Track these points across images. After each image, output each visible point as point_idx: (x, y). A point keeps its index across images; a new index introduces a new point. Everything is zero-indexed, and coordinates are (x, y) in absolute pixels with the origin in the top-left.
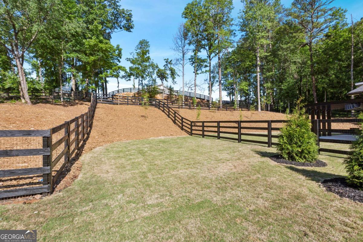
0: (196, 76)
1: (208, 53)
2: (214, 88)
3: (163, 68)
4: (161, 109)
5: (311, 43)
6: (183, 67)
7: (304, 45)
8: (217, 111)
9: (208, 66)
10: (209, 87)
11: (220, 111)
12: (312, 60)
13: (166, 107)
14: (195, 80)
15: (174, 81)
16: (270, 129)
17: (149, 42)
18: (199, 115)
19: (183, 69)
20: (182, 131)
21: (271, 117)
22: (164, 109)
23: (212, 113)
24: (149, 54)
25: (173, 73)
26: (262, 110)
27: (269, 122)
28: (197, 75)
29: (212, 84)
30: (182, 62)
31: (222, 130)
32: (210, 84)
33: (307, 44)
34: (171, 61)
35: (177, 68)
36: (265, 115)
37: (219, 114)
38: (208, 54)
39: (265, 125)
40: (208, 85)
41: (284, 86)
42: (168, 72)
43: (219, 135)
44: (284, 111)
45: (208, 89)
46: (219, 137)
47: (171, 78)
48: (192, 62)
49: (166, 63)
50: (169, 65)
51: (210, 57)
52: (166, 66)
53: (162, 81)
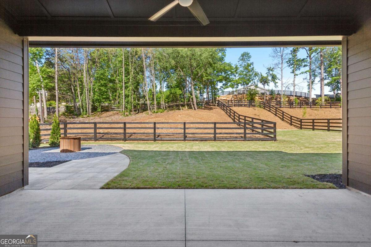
0: (295, 78)
1: (308, 52)
2: (314, 86)
3: (266, 75)
4: (267, 110)
6: (282, 70)
8: (320, 109)
9: (308, 66)
10: (309, 85)
11: (323, 109)
13: (271, 107)
14: (294, 81)
15: (276, 85)
17: (249, 53)
18: (305, 113)
19: (282, 72)
20: (291, 126)
22: (270, 109)
23: (316, 111)
24: (253, 65)
25: (274, 78)
28: (296, 76)
29: (312, 82)
30: (280, 66)
31: (331, 125)
32: (311, 82)
34: (273, 69)
35: (277, 72)
37: (323, 112)
38: (308, 54)
40: (307, 84)
42: (270, 78)
45: (307, 87)
46: (329, 130)
47: (273, 82)
48: (289, 64)
49: (268, 71)
50: (271, 72)
51: (310, 56)
52: (268, 73)
53: (264, 85)
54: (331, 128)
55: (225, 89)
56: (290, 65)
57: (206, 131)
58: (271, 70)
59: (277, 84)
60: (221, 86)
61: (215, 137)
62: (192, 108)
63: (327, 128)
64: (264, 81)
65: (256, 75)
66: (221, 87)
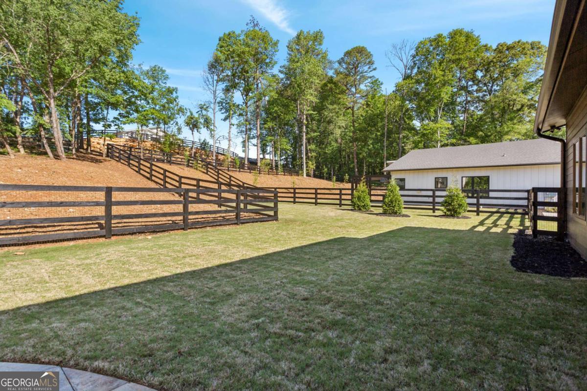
0: (230, 128)
3: (196, 115)
4: (201, 171)
5: (353, 107)
6: (214, 113)
7: (348, 109)
9: (243, 115)
10: (244, 142)
12: (354, 126)
13: (210, 168)
14: (229, 133)
16: (340, 194)
18: (256, 180)
21: (318, 184)
24: (176, 93)
25: (207, 122)
26: (308, 175)
27: (341, 190)
28: (232, 126)
31: (297, 195)
32: (246, 139)
33: (350, 108)
36: (312, 182)
38: (244, 99)
39: (313, 191)
40: (242, 140)
41: (328, 151)
42: (202, 121)
43: (294, 200)
44: (329, 179)
46: (294, 202)
47: (205, 129)
48: (221, 107)
49: (200, 109)
50: (204, 112)
51: (246, 104)
52: (200, 112)
53: (192, 131)
54: (297, 200)
55: (127, 125)
56: (221, 109)
57: (166, 209)
58: (205, 110)
59: (213, 132)
60: (116, 116)
61: (185, 220)
62: (46, 153)
63: (292, 200)
64: (193, 125)
65: (181, 110)
66: (115, 118)
